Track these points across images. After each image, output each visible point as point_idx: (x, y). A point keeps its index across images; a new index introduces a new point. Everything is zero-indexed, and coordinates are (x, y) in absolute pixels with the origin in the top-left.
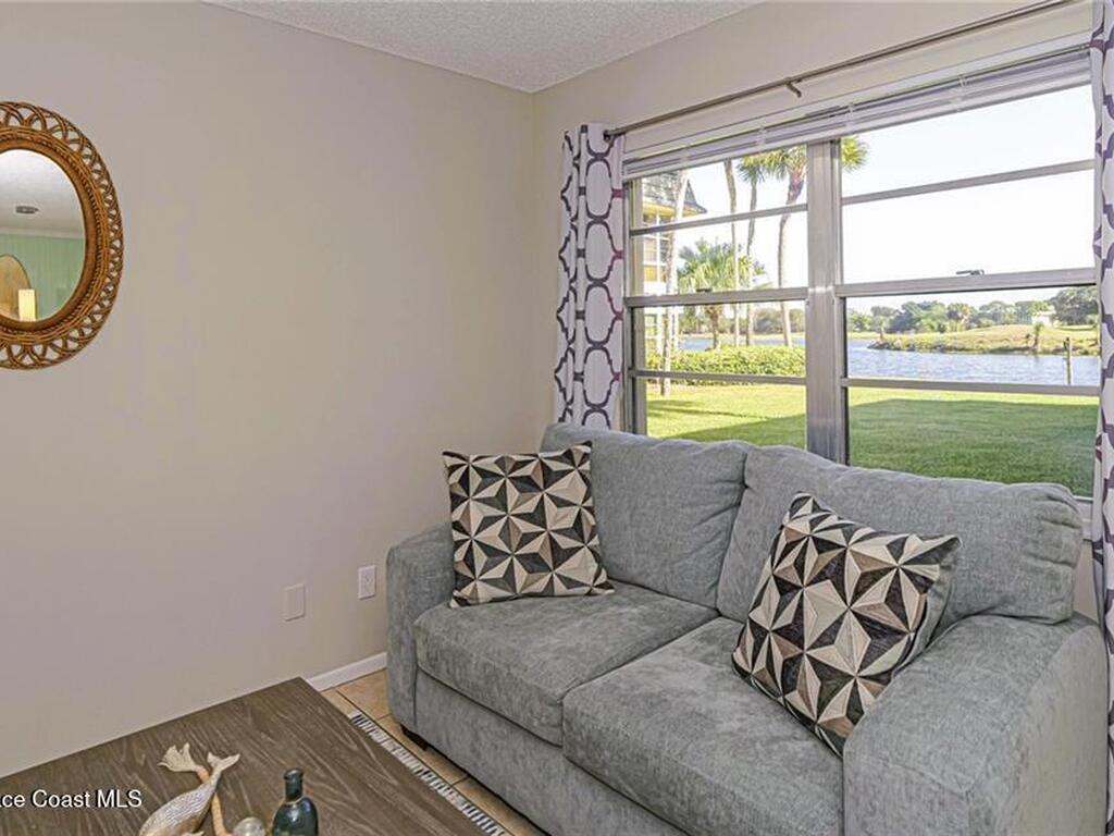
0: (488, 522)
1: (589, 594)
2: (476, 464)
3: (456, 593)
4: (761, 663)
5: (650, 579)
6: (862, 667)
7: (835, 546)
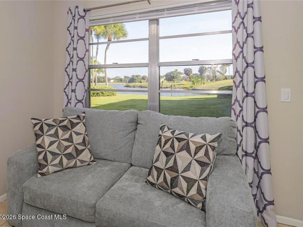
0: (51, 143)
1: (88, 165)
2: (45, 122)
3: (40, 171)
4: (161, 179)
5: (109, 157)
6: (200, 177)
7: (184, 140)
